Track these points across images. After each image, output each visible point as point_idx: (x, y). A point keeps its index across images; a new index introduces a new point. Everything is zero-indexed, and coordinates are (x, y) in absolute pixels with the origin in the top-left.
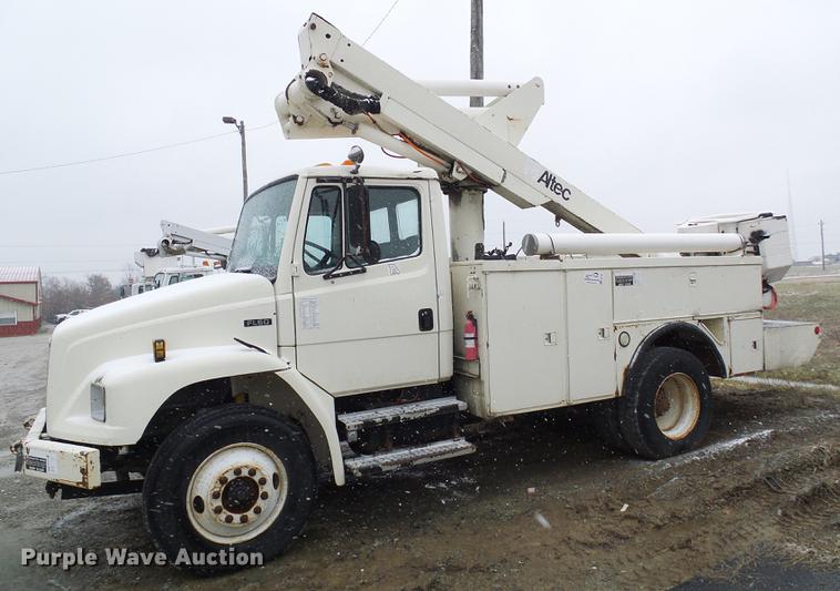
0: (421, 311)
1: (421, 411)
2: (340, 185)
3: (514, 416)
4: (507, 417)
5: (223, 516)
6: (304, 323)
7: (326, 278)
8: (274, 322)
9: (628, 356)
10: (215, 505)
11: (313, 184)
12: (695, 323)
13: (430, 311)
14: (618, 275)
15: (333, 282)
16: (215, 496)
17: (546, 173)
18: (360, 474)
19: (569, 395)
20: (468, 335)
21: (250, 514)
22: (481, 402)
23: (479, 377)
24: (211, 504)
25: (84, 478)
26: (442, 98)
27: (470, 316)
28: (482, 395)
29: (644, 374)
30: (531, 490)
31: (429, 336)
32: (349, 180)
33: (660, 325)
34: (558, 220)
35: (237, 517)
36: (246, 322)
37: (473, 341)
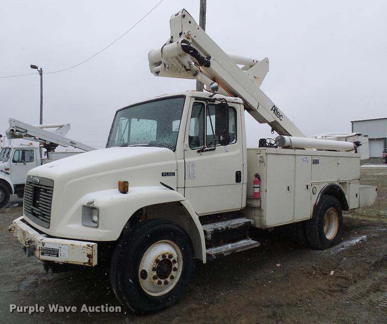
0: (237, 172)
1: (236, 224)
2: (204, 102)
3: (275, 227)
4: (271, 228)
5: (157, 281)
6: (189, 176)
7: (198, 152)
8: (176, 174)
9: (315, 199)
10: (154, 275)
11: (193, 100)
12: (338, 184)
13: (240, 172)
14: (313, 159)
15: (201, 155)
16: (154, 269)
17: (274, 106)
18: (215, 257)
19: (294, 217)
20: (256, 186)
21: (168, 279)
22: (261, 220)
23: (260, 207)
24: (151, 274)
25: (89, 260)
26: (238, 65)
27: (257, 176)
28: (261, 216)
29: (320, 208)
30: (278, 265)
31: (239, 185)
32: (209, 100)
33: (326, 185)
34: (272, 130)
35: (163, 281)
36: (163, 173)
37: (258, 189)
